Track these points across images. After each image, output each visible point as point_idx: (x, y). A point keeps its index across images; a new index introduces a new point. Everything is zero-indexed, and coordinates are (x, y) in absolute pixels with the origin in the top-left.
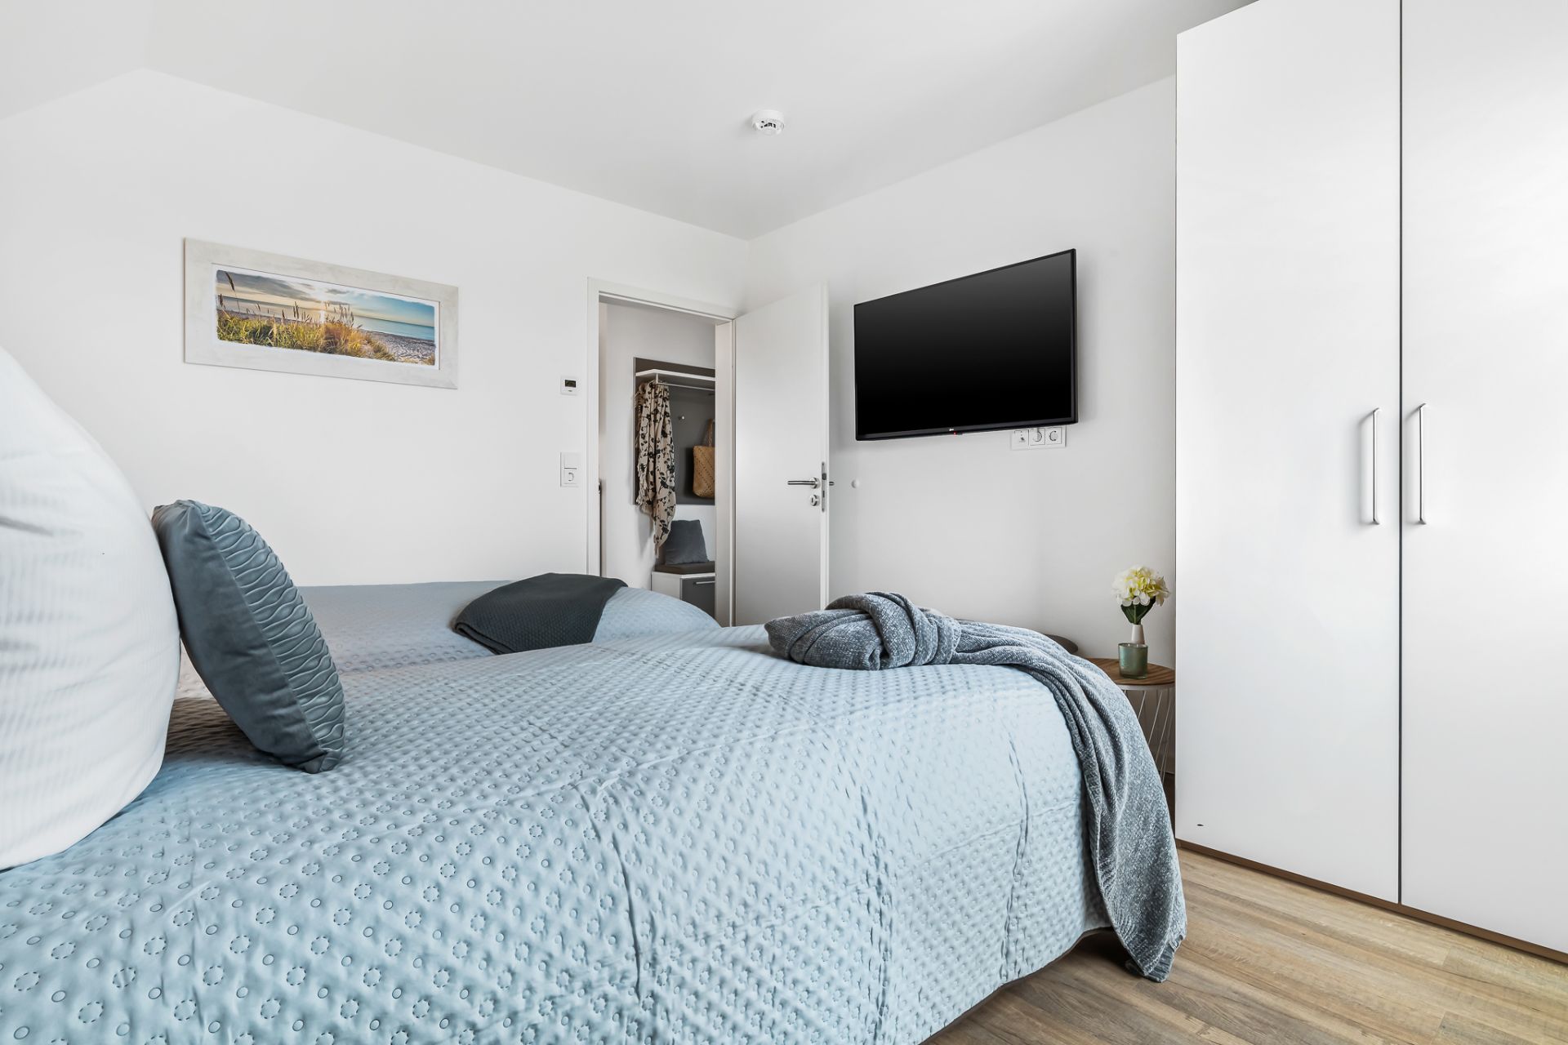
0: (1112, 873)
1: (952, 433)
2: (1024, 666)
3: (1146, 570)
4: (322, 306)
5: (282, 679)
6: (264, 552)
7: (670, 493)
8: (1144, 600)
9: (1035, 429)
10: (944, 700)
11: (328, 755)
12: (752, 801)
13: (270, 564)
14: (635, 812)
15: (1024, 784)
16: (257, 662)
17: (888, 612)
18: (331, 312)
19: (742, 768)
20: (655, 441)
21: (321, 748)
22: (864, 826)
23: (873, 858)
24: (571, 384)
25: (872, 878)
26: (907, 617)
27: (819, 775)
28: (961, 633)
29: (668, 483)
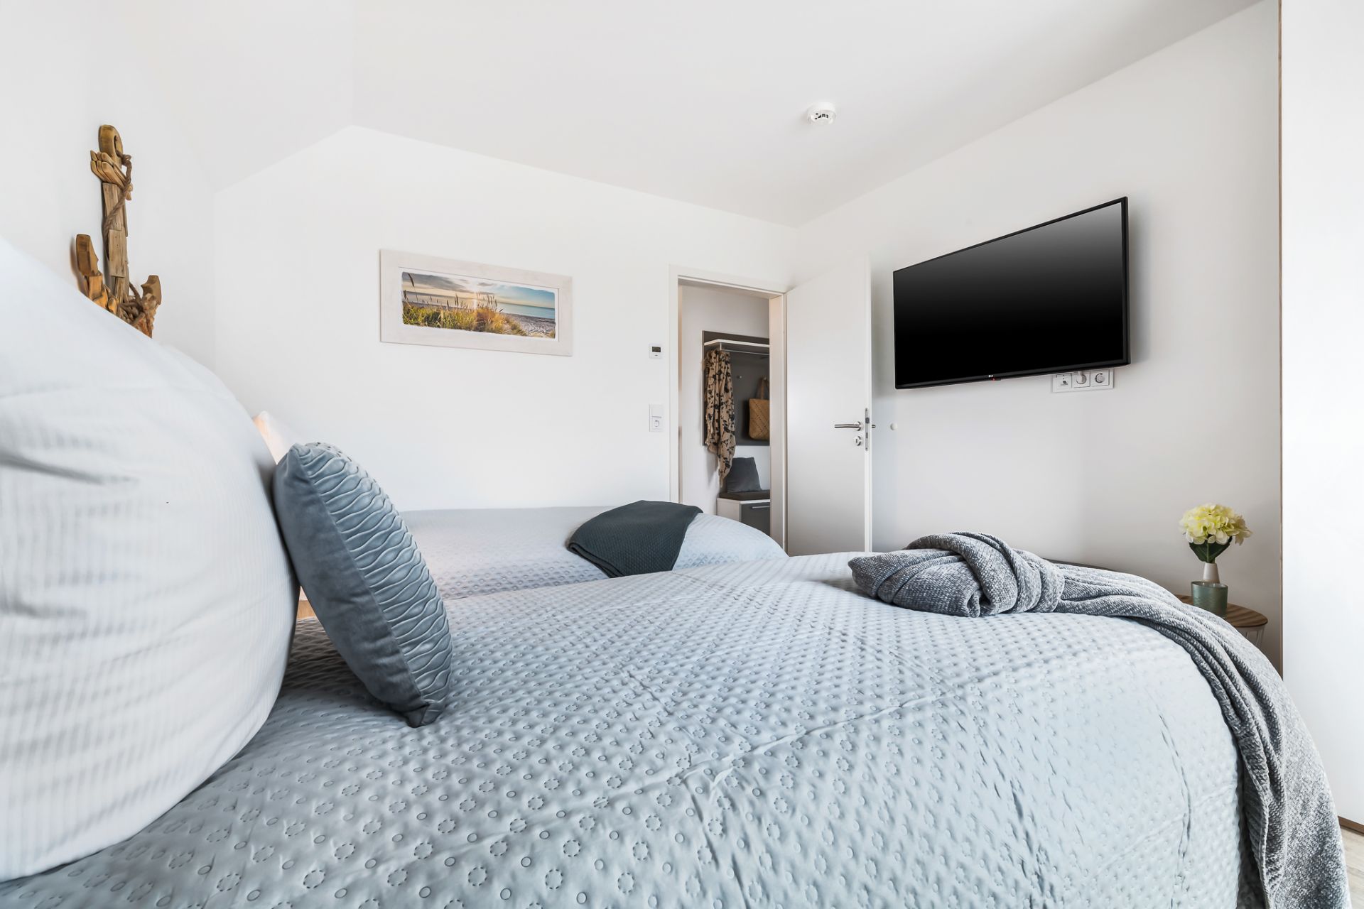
0: (1279, 872)
1: (991, 379)
2: (1148, 620)
3: (1222, 509)
4: (475, 296)
5: (385, 627)
6: (369, 495)
7: (731, 436)
8: (1220, 539)
9: (1079, 372)
10: (1078, 664)
11: (430, 707)
12: (891, 803)
13: (375, 507)
14: (756, 821)
15: (1182, 769)
16: (360, 610)
17: (984, 554)
18: (481, 300)
19: (873, 758)
20: (720, 395)
21: (423, 700)
22: (1021, 835)
23: (1036, 876)
24: (657, 350)
25: (1038, 905)
26: (1004, 561)
27: (961, 767)
28: (1064, 580)
29: (730, 428)
